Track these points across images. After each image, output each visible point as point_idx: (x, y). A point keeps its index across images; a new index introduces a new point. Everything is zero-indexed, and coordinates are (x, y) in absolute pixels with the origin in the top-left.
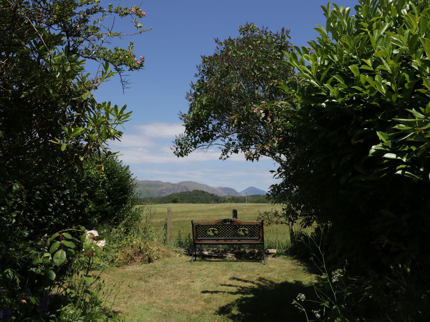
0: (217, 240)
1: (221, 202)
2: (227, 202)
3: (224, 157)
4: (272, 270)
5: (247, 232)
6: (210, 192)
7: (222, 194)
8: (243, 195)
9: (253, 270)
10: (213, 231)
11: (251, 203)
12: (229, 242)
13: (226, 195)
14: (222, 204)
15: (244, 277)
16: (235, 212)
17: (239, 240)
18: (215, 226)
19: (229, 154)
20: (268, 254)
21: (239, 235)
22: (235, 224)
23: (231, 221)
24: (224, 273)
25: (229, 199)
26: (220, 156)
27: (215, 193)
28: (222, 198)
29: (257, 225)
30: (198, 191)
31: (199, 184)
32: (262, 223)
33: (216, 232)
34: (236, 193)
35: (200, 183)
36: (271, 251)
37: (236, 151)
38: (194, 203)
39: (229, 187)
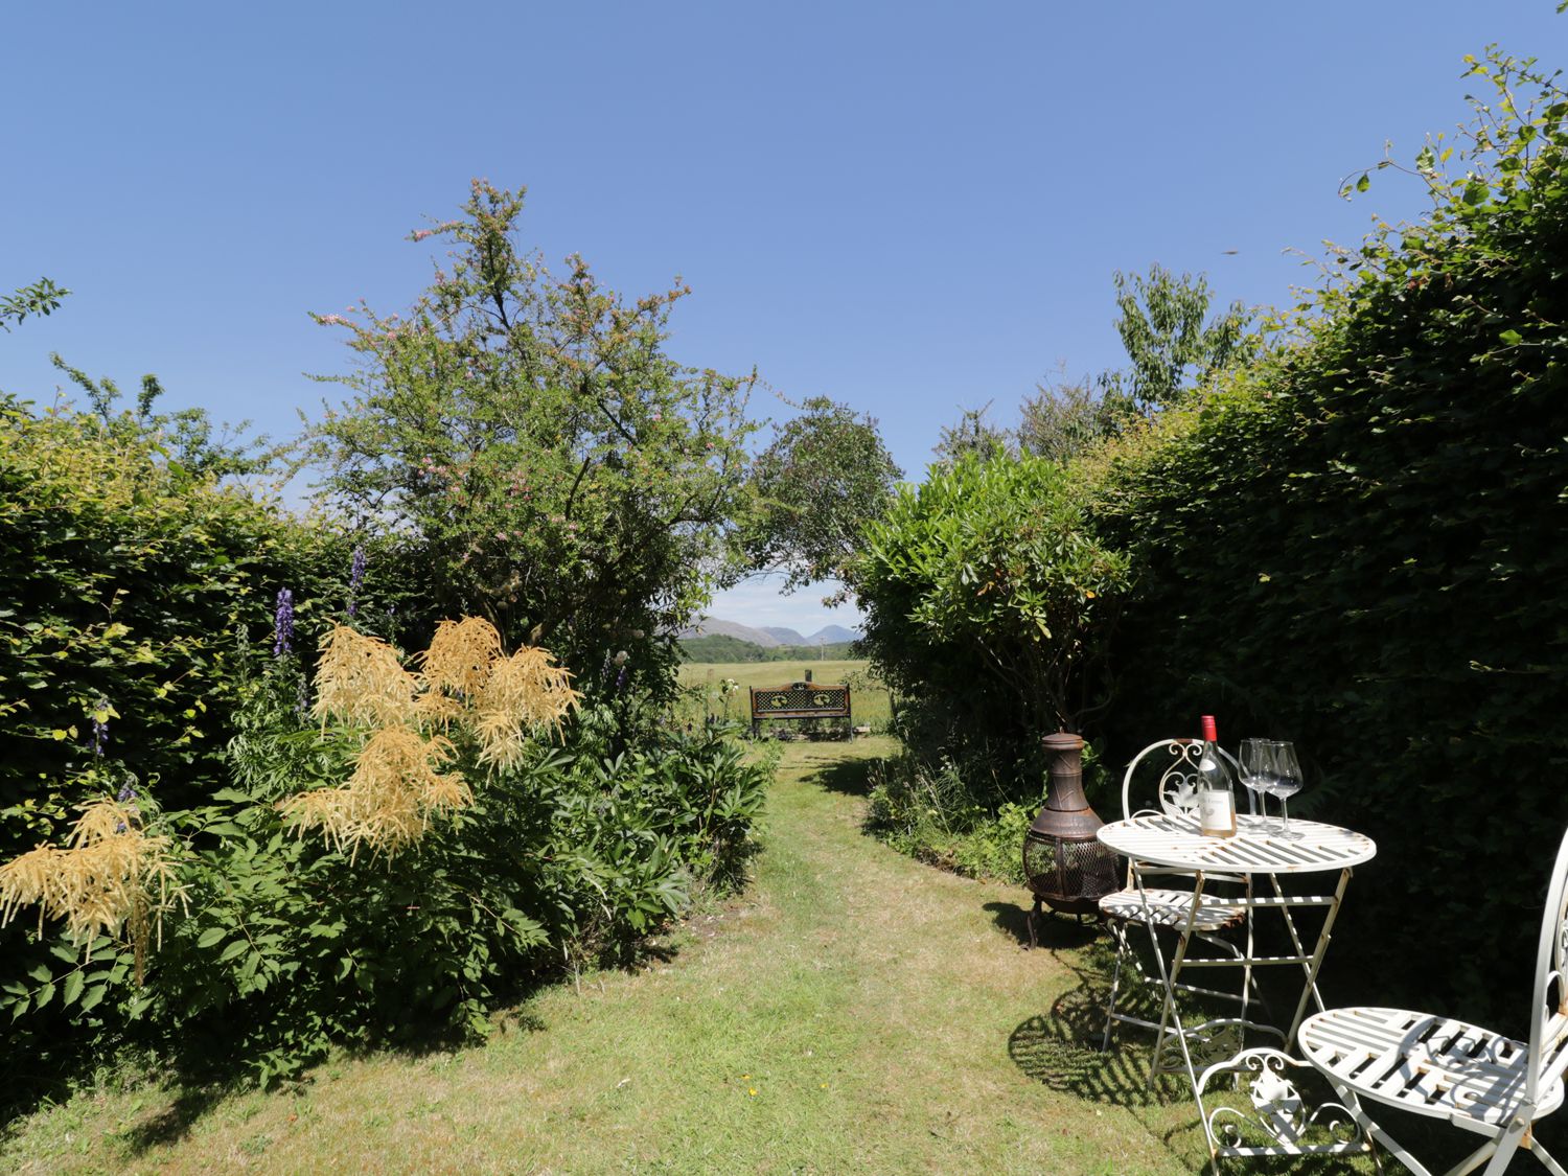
0: (786, 712)
1: (768, 659)
2: (781, 659)
3: (786, 592)
4: (860, 749)
5: (828, 701)
6: (743, 639)
7: (769, 642)
8: (815, 643)
9: (836, 750)
10: (780, 700)
11: (833, 659)
12: (802, 715)
13: (778, 644)
14: (772, 664)
15: (825, 755)
16: (809, 676)
17: (816, 712)
18: (783, 693)
19: (795, 586)
20: (858, 733)
21: (815, 706)
22: (810, 689)
23: (805, 686)
24: (798, 753)
25: (786, 653)
26: (781, 589)
27: (756, 641)
28: (771, 650)
29: (841, 690)
30: (719, 636)
31: (720, 622)
32: (848, 688)
33: (785, 702)
34: (801, 638)
35: (722, 619)
36: (861, 729)
37: (807, 583)
38: (710, 661)
39: (784, 626)
